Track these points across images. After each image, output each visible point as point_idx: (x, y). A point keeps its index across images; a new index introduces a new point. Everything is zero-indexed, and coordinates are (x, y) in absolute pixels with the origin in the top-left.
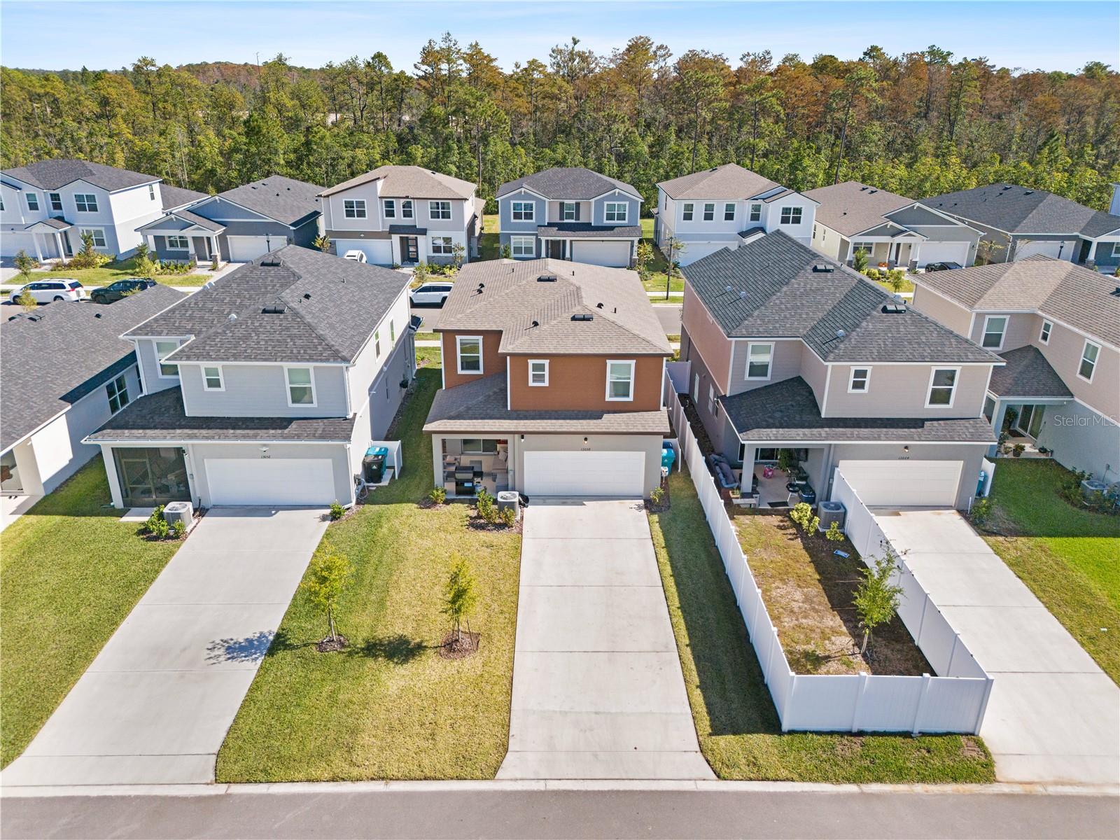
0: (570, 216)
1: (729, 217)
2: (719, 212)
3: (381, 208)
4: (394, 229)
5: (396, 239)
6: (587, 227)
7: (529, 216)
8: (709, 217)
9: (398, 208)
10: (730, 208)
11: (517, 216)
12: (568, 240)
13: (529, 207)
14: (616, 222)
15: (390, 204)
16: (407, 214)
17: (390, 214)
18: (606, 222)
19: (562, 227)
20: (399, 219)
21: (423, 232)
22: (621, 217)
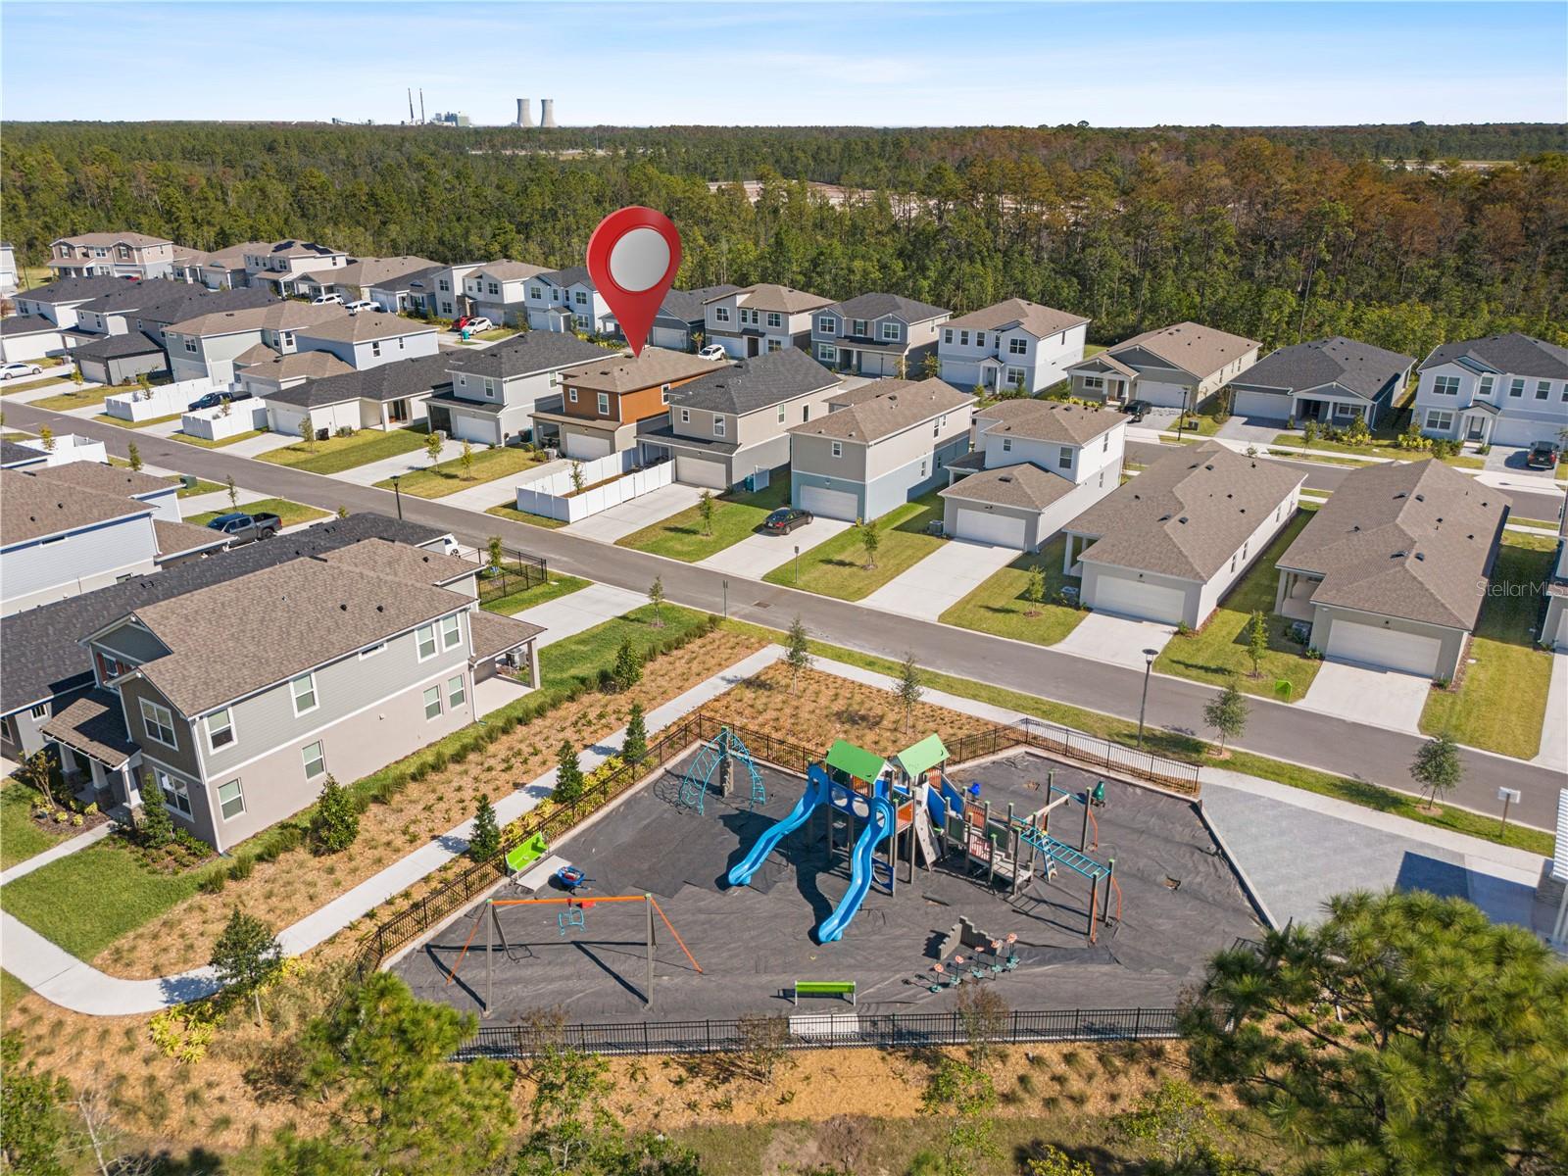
0: (860, 332)
1: (980, 343)
2: (973, 339)
3: (738, 316)
4: (746, 332)
5: (745, 338)
6: (870, 341)
7: (831, 329)
8: (965, 342)
9: (750, 316)
10: (981, 335)
11: (824, 329)
12: (855, 350)
13: (831, 322)
14: (891, 339)
15: (744, 313)
16: (755, 321)
17: (744, 320)
18: (884, 339)
19: (852, 339)
20: (749, 324)
21: (763, 335)
22: (895, 336)
